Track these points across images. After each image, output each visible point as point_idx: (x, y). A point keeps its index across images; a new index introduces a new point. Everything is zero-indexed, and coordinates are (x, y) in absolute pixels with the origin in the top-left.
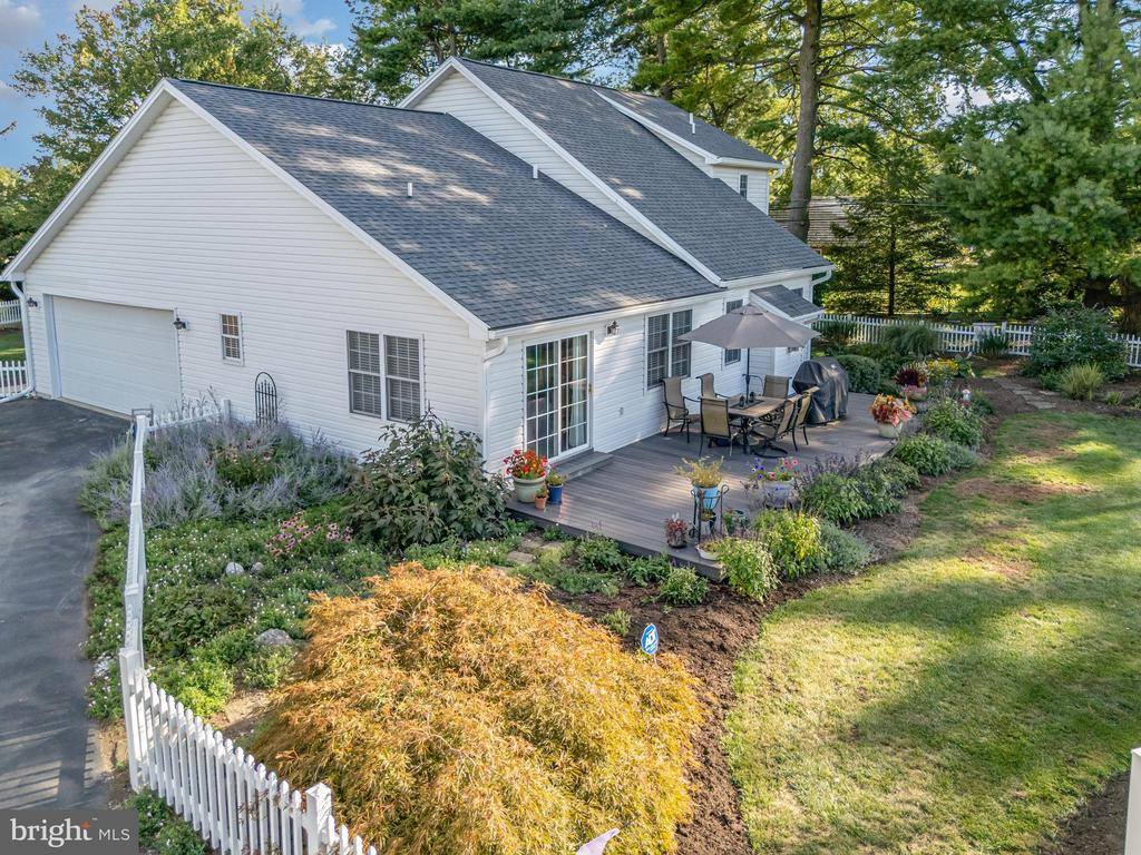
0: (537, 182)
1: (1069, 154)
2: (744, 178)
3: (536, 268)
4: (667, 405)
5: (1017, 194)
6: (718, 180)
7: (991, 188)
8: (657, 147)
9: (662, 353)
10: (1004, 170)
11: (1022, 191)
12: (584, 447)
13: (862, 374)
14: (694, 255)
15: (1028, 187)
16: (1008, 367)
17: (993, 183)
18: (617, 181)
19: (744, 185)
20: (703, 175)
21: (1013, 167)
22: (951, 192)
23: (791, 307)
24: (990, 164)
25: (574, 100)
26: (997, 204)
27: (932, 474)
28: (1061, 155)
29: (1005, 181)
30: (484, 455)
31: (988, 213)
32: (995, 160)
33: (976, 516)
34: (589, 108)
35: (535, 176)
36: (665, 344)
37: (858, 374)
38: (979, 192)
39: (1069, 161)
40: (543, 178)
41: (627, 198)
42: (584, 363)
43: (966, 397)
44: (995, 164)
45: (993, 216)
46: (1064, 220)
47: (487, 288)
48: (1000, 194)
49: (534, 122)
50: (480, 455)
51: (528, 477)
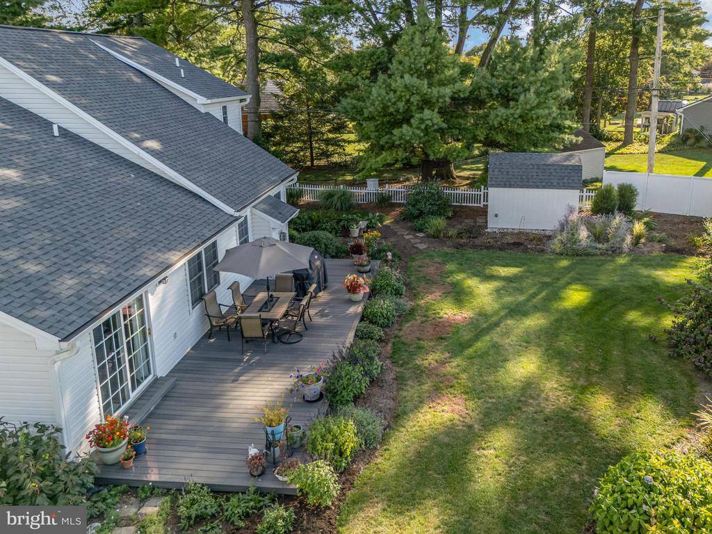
0: (59, 139)
1: (418, 94)
2: (225, 108)
3: (86, 245)
4: (209, 316)
5: (391, 114)
6: (207, 114)
7: (377, 110)
8: (157, 91)
9: (200, 278)
10: (385, 102)
11: (394, 113)
12: (150, 378)
13: (325, 245)
14: (210, 193)
15: (398, 111)
16: (393, 213)
17: (379, 108)
18: (137, 135)
19: (225, 113)
20: (197, 111)
21: (389, 100)
22: (354, 110)
23: (280, 213)
24: (377, 97)
25: (77, 54)
26: (381, 119)
27: (388, 326)
28: (413, 94)
29: (385, 108)
30: (66, 445)
31: (376, 124)
32: (379, 96)
33: (423, 360)
34: (92, 60)
35: (56, 133)
36: (200, 269)
37: (323, 246)
38: (370, 112)
39: (418, 97)
40: (64, 132)
41: (147, 150)
42: (142, 316)
43: (390, 257)
44: (380, 99)
45: (378, 125)
46: (418, 132)
47: (45, 289)
48: (382, 114)
49: (46, 85)
50: (63, 447)
51: (113, 445)
